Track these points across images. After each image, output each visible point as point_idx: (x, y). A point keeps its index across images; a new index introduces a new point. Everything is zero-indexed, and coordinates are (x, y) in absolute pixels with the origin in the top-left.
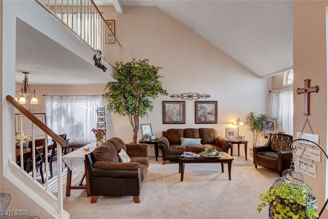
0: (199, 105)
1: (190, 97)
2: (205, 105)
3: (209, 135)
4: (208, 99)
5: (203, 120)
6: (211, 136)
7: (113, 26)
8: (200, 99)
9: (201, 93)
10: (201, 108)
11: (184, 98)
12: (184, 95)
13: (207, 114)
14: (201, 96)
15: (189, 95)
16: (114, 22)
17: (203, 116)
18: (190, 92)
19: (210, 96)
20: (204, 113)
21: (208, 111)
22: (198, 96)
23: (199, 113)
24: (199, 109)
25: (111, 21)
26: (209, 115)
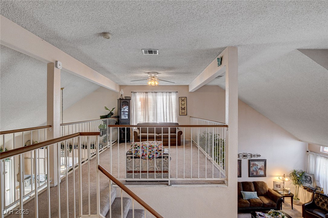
0: (252, 163)
1: (245, 157)
2: (256, 163)
3: (262, 188)
4: (259, 158)
5: (255, 174)
6: (264, 190)
7: (185, 102)
8: (253, 158)
9: (253, 154)
10: (254, 165)
11: (241, 157)
12: (240, 155)
13: (258, 169)
14: (254, 156)
15: (244, 155)
16: (186, 99)
17: (255, 171)
18: (245, 152)
19: (260, 156)
20: (255, 168)
21: (259, 167)
22: (251, 156)
23: (252, 169)
24: (252, 165)
25: (184, 98)
26: (260, 170)
